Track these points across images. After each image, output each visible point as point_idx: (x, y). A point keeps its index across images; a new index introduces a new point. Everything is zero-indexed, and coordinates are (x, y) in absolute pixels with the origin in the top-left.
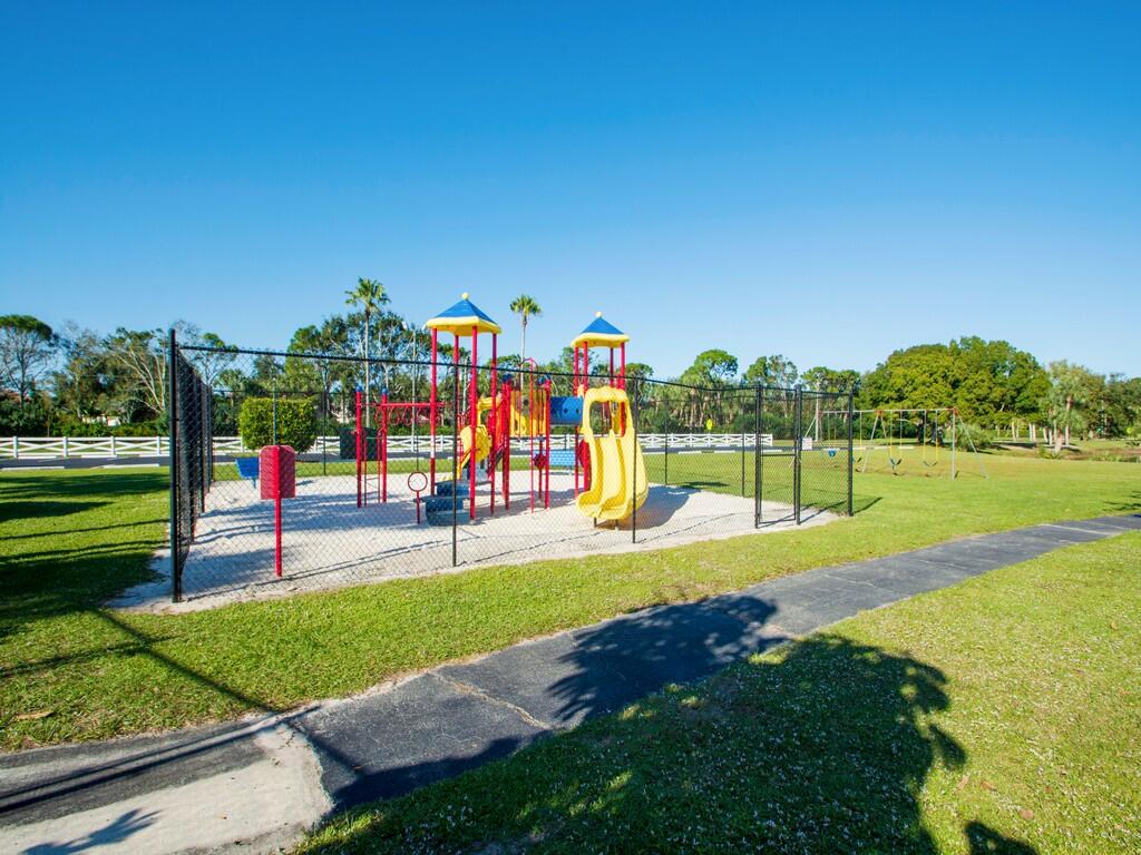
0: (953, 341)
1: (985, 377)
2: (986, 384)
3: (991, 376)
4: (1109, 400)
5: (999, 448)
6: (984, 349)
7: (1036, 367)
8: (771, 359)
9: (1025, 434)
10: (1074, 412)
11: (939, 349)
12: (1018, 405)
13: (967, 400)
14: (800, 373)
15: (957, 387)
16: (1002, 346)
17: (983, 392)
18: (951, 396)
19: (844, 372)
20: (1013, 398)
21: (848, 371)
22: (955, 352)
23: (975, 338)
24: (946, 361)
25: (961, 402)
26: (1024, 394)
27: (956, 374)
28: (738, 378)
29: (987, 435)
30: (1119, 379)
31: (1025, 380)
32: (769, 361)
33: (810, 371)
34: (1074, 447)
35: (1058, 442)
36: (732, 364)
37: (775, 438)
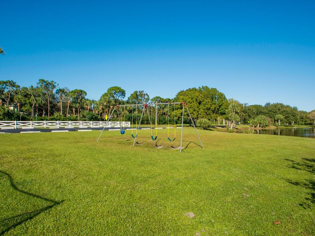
0: (200, 87)
1: (209, 101)
2: (210, 103)
3: (211, 101)
4: (244, 112)
5: (214, 128)
6: (210, 91)
7: (225, 98)
8: (139, 92)
9: (222, 123)
10: (236, 115)
11: (194, 89)
12: (220, 112)
13: (203, 109)
14: (151, 98)
15: (200, 104)
16: (215, 90)
17: (208, 106)
18: (198, 107)
19: (166, 99)
20: (218, 109)
21: (168, 99)
22: (200, 91)
23: (206, 87)
24: (197, 94)
25: (202, 110)
26: (222, 107)
27: (200, 99)
28: (125, 99)
29: (210, 123)
30: (247, 105)
31: (222, 103)
32: (138, 93)
33: (154, 98)
34: (236, 127)
35: (232, 126)
36: (123, 93)
37: (131, 124)
